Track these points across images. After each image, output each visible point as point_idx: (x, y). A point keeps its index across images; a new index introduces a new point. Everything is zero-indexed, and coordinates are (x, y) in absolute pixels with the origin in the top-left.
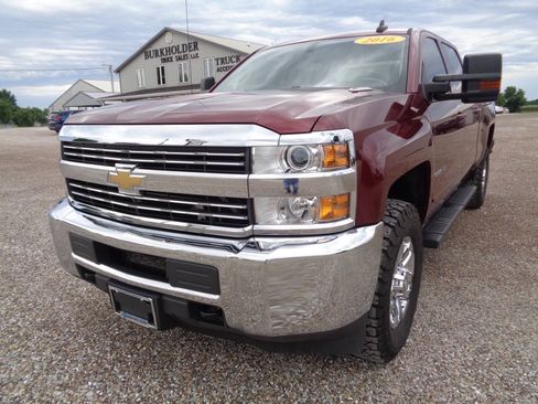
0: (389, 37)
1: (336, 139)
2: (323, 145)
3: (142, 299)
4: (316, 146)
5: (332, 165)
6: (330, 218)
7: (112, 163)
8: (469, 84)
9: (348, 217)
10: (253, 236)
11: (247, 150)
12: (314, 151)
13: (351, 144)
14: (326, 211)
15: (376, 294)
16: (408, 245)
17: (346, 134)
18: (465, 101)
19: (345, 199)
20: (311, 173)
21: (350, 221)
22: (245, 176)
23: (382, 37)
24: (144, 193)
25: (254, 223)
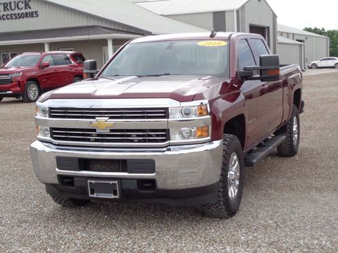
0: (218, 41)
1: (202, 103)
2: (198, 106)
3: (111, 182)
4: (194, 106)
5: (201, 114)
6: (201, 136)
7: (94, 118)
8: (263, 72)
9: (208, 136)
10: (169, 146)
11: (166, 109)
12: (194, 109)
13: (208, 106)
14: (199, 134)
15: (221, 175)
16: (235, 157)
17: (206, 102)
18: (262, 81)
19: (206, 128)
20: (193, 117)
21: (209, 138)
22: (166, 120)
23: (214, 42)
24: (112, 131)
25: (170, 140)
